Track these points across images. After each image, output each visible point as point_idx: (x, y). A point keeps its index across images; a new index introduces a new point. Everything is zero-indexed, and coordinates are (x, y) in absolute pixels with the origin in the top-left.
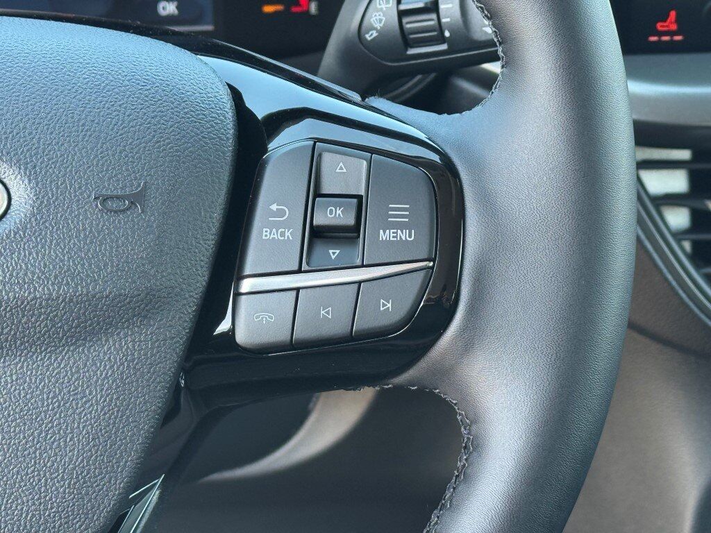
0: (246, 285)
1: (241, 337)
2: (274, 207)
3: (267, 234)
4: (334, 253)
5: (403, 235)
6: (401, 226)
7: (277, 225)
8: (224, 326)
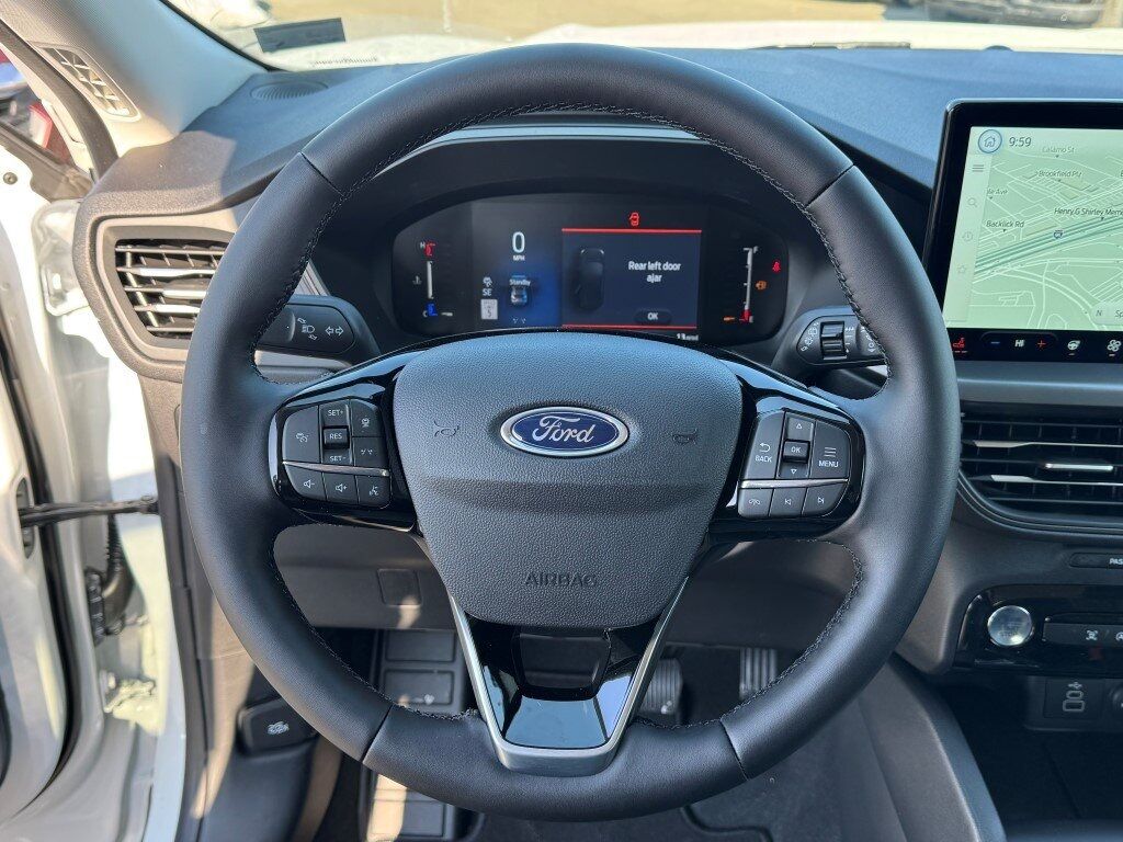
0: (745, 484)
1: (741, 510)
2: (762, 445)
3: (757, 458)
4: (794, 471)
5: (832, 464)
6: (831, 459)
7: (764, 454)
8: (732, 503)
